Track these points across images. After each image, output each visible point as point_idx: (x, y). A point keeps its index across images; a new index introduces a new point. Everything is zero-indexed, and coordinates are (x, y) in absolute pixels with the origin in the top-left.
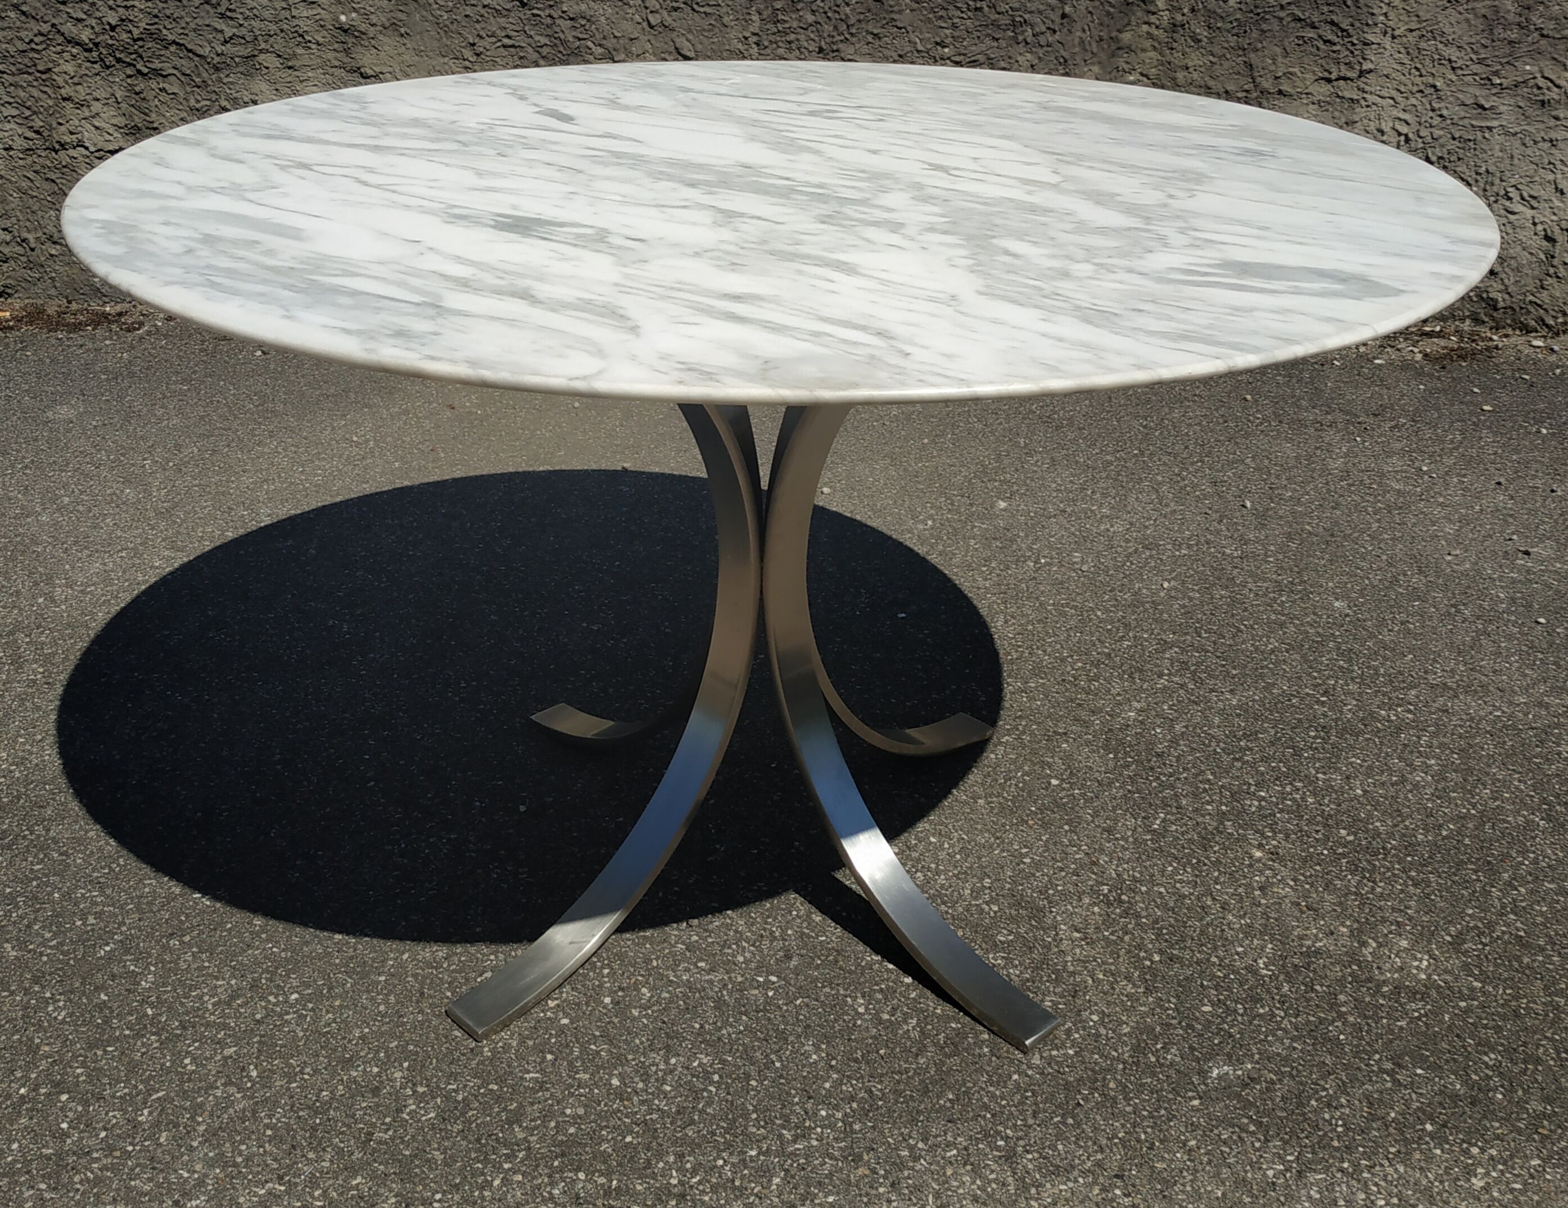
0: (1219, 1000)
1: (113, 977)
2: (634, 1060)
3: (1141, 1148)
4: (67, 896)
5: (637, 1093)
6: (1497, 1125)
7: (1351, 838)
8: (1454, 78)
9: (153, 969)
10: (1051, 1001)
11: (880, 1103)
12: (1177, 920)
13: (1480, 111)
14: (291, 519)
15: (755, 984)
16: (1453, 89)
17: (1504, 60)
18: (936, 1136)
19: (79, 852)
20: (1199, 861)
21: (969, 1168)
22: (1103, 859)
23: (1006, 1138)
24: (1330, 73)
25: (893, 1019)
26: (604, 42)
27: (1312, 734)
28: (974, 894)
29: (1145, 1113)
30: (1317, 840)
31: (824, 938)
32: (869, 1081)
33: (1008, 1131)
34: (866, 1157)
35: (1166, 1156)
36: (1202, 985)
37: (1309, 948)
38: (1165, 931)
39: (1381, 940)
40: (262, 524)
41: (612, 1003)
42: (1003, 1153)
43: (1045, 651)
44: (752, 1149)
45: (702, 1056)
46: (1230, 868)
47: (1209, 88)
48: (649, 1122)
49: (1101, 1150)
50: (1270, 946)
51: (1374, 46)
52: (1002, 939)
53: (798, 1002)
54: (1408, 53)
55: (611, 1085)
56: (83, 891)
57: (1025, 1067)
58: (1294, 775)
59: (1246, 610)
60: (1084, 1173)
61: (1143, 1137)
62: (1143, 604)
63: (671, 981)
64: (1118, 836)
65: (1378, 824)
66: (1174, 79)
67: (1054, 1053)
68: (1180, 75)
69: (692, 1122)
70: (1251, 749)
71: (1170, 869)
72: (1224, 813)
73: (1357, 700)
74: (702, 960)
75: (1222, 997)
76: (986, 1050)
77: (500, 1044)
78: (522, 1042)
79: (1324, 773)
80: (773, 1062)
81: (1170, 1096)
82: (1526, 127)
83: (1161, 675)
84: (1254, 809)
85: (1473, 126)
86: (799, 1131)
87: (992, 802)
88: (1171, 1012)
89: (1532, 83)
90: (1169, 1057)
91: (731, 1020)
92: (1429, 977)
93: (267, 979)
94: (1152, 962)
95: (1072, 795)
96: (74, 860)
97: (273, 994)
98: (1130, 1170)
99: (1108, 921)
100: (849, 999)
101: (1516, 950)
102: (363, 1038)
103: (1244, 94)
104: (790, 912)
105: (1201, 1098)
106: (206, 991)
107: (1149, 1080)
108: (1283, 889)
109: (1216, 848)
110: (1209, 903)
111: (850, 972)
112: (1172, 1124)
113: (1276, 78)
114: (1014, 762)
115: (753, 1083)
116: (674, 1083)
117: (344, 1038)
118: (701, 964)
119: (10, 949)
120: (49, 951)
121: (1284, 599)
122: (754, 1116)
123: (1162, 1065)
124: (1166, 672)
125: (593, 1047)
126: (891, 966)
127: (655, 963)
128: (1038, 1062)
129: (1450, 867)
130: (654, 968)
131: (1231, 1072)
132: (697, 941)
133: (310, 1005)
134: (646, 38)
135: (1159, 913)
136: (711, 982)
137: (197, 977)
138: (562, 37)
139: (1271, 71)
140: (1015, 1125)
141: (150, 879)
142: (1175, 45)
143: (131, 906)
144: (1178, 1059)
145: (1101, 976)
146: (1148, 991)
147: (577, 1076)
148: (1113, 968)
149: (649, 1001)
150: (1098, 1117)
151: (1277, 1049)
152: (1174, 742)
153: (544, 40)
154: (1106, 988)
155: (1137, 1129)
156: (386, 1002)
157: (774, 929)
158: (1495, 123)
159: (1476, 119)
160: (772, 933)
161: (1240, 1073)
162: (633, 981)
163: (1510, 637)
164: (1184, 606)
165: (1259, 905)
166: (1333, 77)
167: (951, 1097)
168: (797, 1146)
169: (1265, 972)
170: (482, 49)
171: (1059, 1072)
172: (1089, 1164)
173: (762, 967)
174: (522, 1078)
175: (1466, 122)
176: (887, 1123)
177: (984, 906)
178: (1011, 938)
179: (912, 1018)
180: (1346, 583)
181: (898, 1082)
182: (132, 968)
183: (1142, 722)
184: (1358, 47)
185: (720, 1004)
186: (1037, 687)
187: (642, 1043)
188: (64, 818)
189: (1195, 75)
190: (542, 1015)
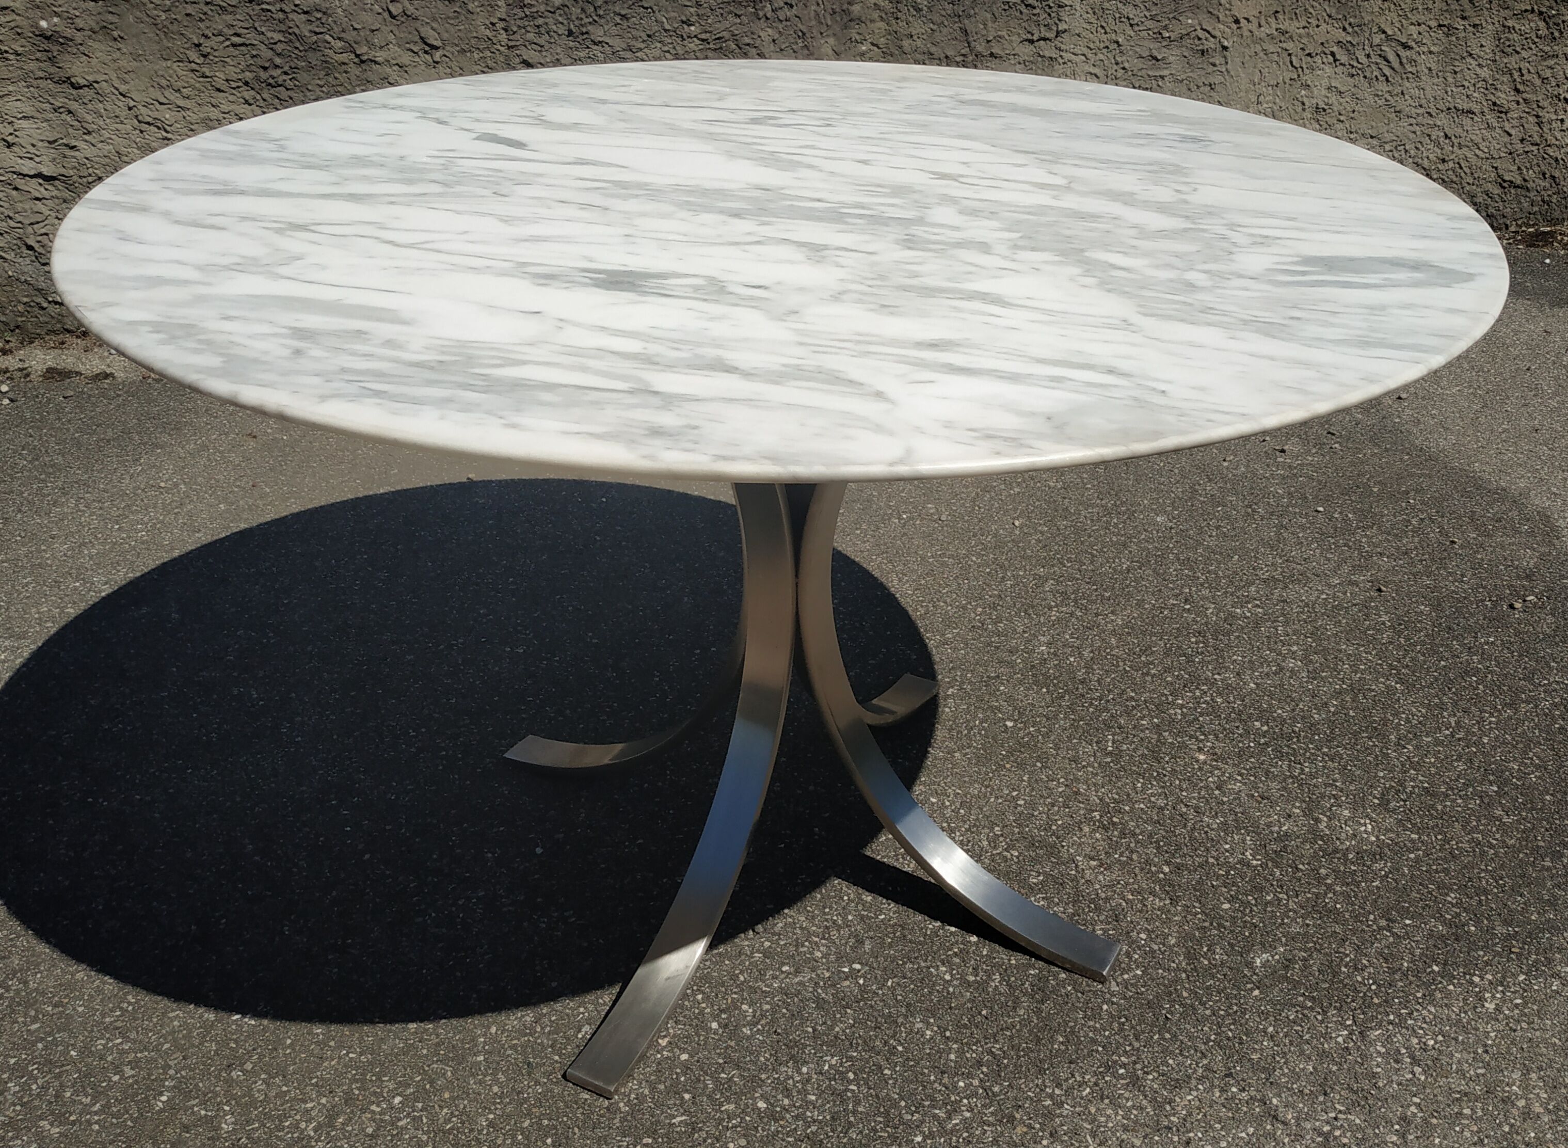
0: (1231, 896)
1: (186, 1128)
2: (768, 1078)
3: (1234, 1045)
4: (86, 1051)
5: (787, 1110)
6: (1481, 953)
7: (1265, 728)
8: (1133, 34)
9: (227, 1108)
10: (1101, 929)
11: (1005, 1061)
12: (1167, 832)
13: (1154, 62)
14: (133, 583)
15: (842, 975)
16: (1133, 44)
17: (1171, 16)
18: (1066, 1080)
19: (76, 998)
20: (1158, 774)
21: (1107, 1101)
22: (1082, 788)
23: (1124, 1066)
24: (1033, 35)
25: (978, 978)
26: (343, 35)
27: (1193, 640)
28: (992, 845)
29: (1222, 1013)
30: (1241, 735)
31: (883, 917)
32: (986, 1044)
33: (1123, 1059)
34: (1018, 1116)
35: (1256, 1046)
36: (1213, 886)
37: (1278, 833)
38: (1162, 844)
39: (1328, 814)
40: (103, 594)
41: (720, 1027)
42: (1128, 1080)
43: (945, 602)
44: (916, 1135)
45: (828, 1058)
46: (1185, 774)
47: (932, 54)
48: (811, 1135)
49: (1204, 1056)
50: (1248, 838)
51: (1067, 8)
52: (1035, 881)
53: (889, 984)
54: (1094, 13)
55: (759, 1109)
56: (103, 1042)
57: (1108, 996)
58: (1195, 680)
59: (1090, 536)
60: (1200, 1080)
61: (1230, 1034)
62: (1006, 543)
63: (765, 992)
64: (1084, 763)
65: (1280, 711)
66: (901, 47)
67: (1126, 976)
68: (906, 43)
69: (851, 1125)
70: (1152, 663)
71: (1139, 785)
72: (1158, 726)
73: (1214, 603)
74: (783, 964)
75: (1232, 893)
76: (1069, 988)
77: (633, 1096)
78: (653, 1089)
79: (1219, 674)
80: (894, 1047)
81: (1235, 992)
82: (1191, 74)
83: (1050, 608)
84: (1179, 717)
85: (1149, 76)
86: (949, 1107)
87: (967, 754)
88: (1200, 916)
89: (1193, 35)
90: (1217, 957)
91: (838, 1016)
92: (1377, 837)
93: (358, 1088)
94: (1165, 874)
95: (1030, 733)
96: (74, 1009)
97: (374, 1102)
98: (1235, 1067)
99: (1114, 846)
100: (932, 970)
101: (1429, 800)
102: (491, 1124)
103: (962, 58)
104: (842, 898)
105: (1258, 988)
106: (298, 1117)
107: (1212, 982)
108: (1235, 784)
109: (1167, 759)
110: (1184, 810)
111: (920, 943)
112: (1247, 1017)
113: (988, 42)
114: (968, 711)
115: (887, 1072)
116: (816, 1092)
117: (471, 1130)
118: (785, 968)
119: (48, 1127)
120: (96, 1118)
121: (1115, 521)
122: (903, 1104)
123: (1215, 966)
124: (1053, 604)
125: (723, 1075)
126: (953, 929)
127: (742, 978)
128: (1117, 989)
129: (1350, 739)
130: (742, 983)
131: (1270, 958)
132: (770, 947)
133: (420, 1105)
134: (389, 29)
135: (1149, 828)
136: (800, 983)
137: (282, 1105)
138: (297, 31)
139: (983, 36)
140: (1125, 1052)
141: (173, 1011)
142: (899, 15)
143: (167, 1046)
144: (1225, 957)
145: (1131, 897)
146: (1174, 901)
147: (723, 1109)
148: (1136, 887)
149: (754, 1016)
150: (1188, 1026)
151: (1295, 929)
152: (1089, 668)
153: (277, 37)
154: (1139, 906)
155: (1223, 1029)
156: (496, 1081)
157: (835, 918)
158: (1166, 72)
159: (1151, 69)
160: (834, 922)
161: (1277, 957)
162: (729, 1001)
163: (1303, 528)
164: (1039, 541)
165: (1224, 803)
166: (1035, 38)
167: (1061, 1039)
168: (954, 1122)
169: (1255, 862)
170: (209, 50)
171: (1138, 993)
172: (1200, 1071)
173: (841, 958)
174: (671, 1125)
175: (1144, 72)
176: (1020, 1078)
177: (1005, 853)
178: (1041, 878)
179: (994, 974)
180: (1158, 499)
181: (1011, 1037)
182: (203, 1112)
183: (1055, 654)
184: (1054, 9)
185: (820, 1004)
186: (954, 637)
187: (767, 1060)
188: (38, 965)
189: (919, 43)
190: (659, 1056)
